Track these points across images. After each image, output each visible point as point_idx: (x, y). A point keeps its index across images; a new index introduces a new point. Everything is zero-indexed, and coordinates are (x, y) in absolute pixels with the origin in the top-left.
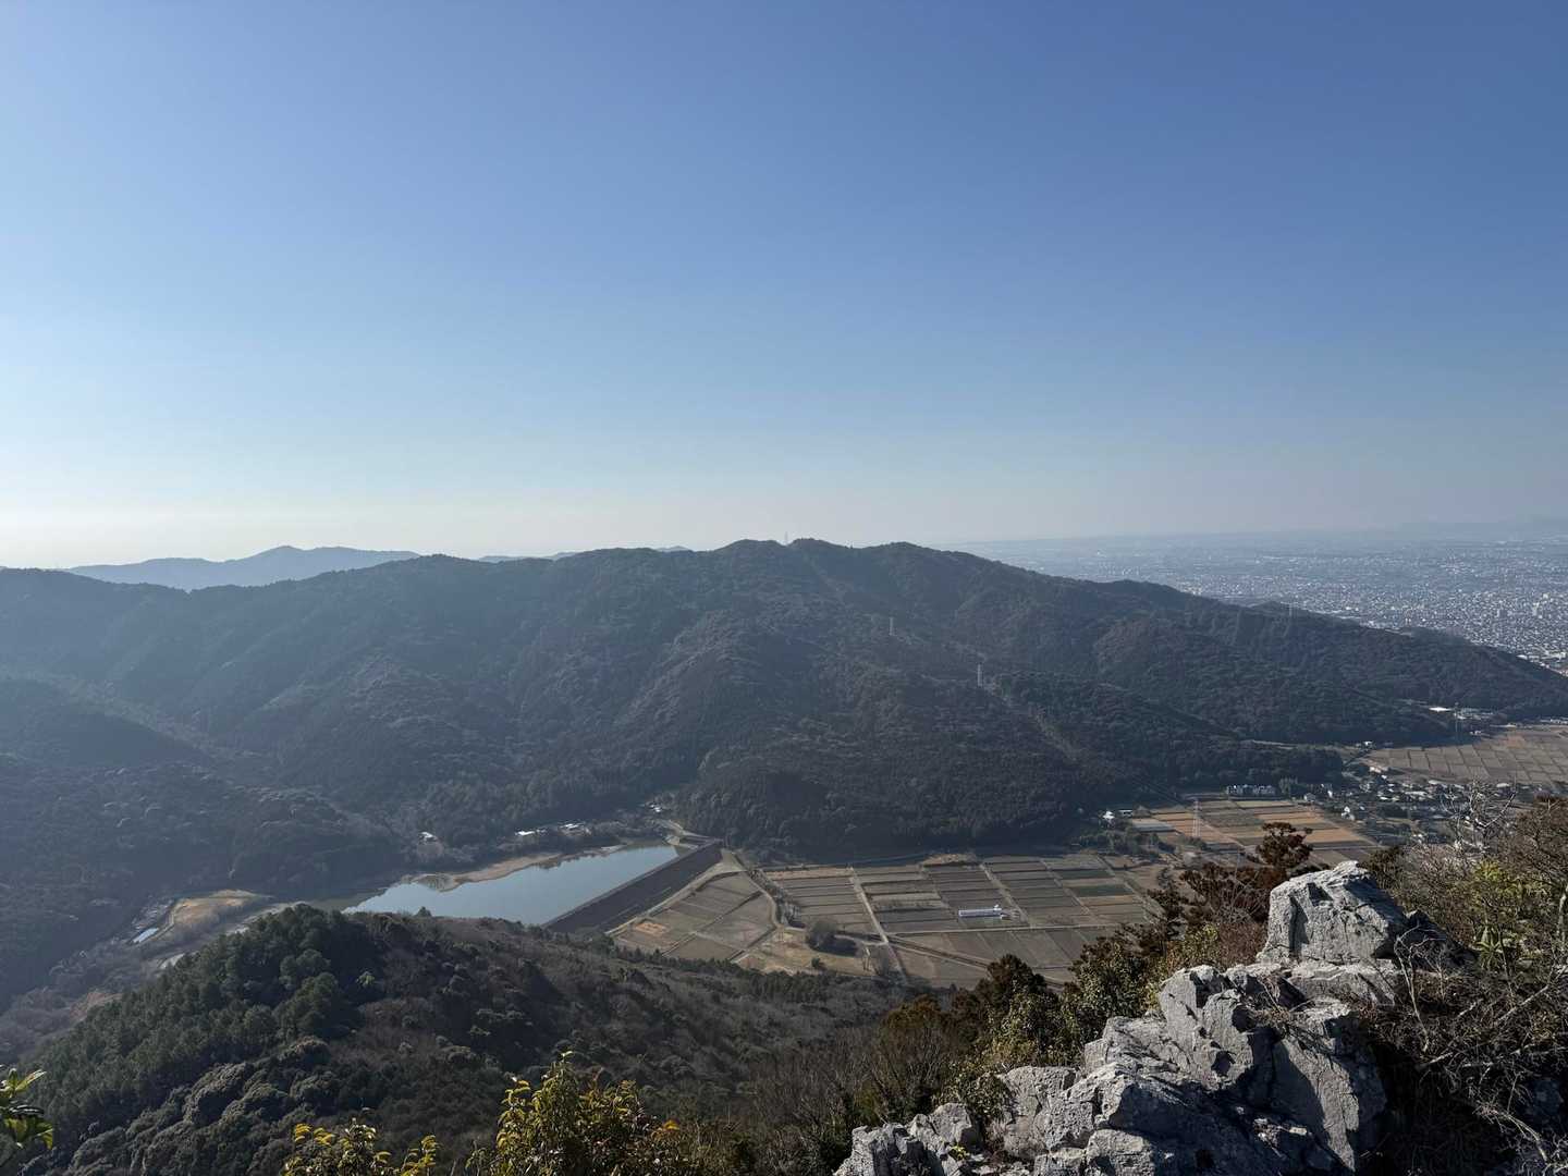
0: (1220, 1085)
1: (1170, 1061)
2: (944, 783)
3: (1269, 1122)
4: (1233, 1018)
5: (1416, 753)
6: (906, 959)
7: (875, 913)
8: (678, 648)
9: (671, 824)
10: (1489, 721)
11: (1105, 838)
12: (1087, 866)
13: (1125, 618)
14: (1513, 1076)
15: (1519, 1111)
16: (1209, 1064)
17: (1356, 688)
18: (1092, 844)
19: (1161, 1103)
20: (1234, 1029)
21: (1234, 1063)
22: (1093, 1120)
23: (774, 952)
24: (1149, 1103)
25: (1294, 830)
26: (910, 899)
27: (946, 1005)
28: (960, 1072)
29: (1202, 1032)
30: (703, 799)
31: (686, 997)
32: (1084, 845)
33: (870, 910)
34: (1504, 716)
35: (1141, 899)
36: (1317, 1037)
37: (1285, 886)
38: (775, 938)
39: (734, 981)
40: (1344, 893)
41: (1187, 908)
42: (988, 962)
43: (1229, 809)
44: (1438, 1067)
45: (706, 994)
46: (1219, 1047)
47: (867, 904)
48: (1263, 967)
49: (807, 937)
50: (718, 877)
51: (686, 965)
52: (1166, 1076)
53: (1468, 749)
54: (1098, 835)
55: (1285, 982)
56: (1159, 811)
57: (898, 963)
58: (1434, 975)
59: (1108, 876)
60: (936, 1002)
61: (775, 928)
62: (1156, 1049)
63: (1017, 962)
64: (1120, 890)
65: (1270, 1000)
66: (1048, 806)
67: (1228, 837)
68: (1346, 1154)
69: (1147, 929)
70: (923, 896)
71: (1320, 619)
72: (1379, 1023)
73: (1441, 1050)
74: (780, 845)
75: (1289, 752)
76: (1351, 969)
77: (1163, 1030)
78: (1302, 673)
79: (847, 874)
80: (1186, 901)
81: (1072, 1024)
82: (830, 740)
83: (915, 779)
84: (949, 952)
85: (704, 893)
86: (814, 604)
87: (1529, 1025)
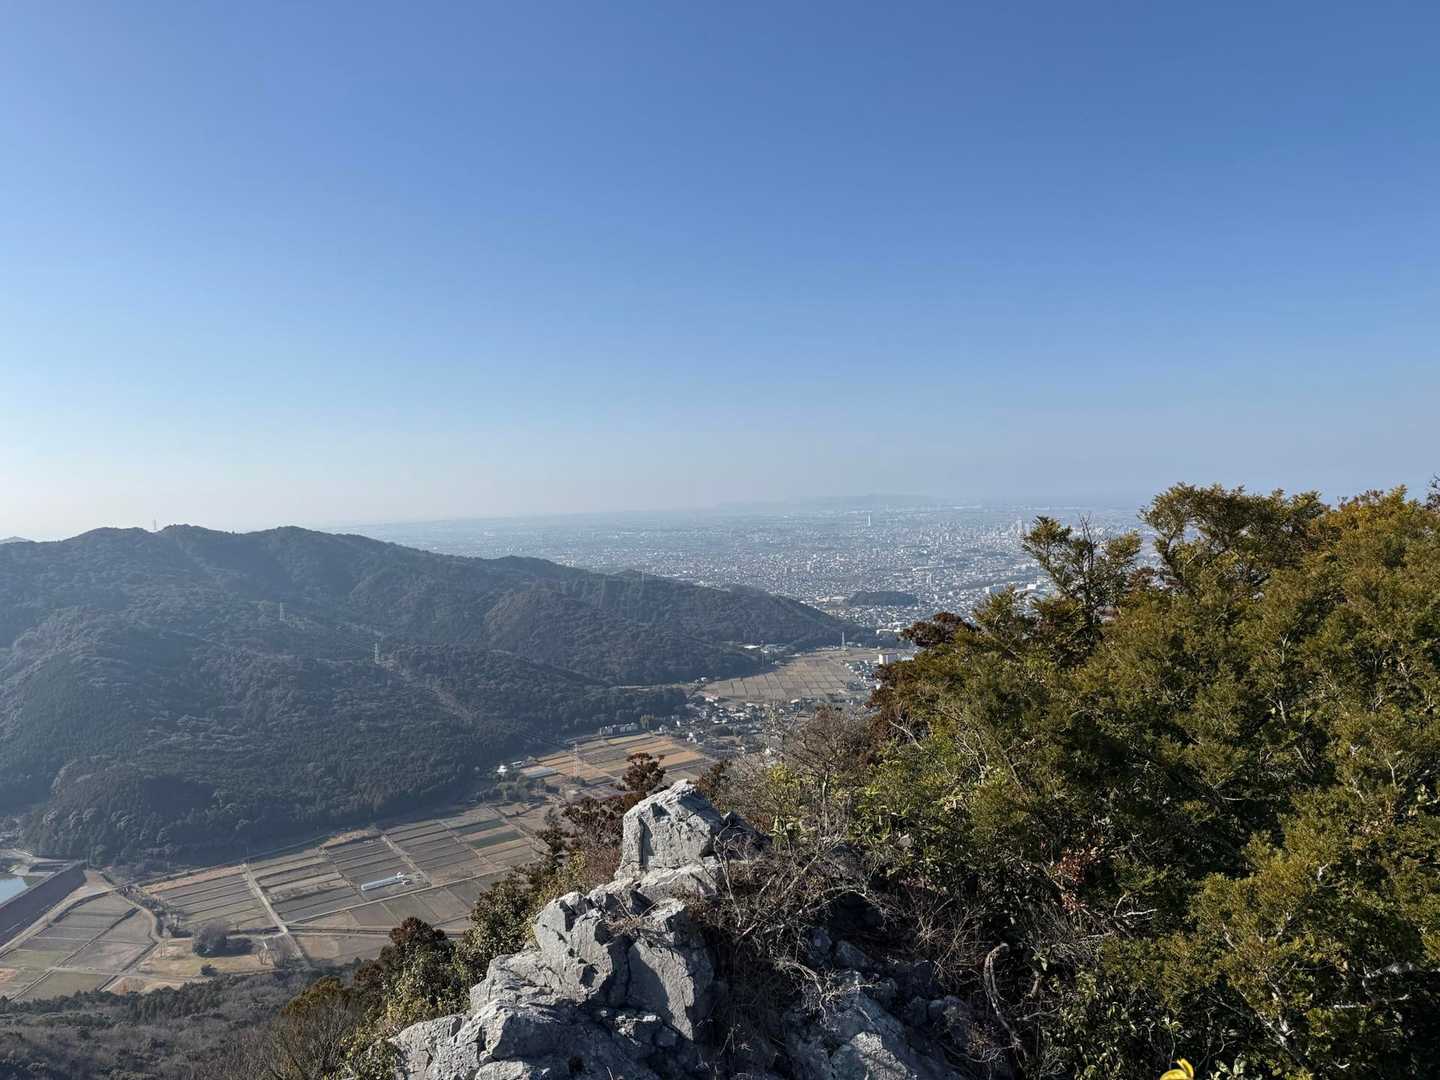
0: (587, 995)
1: (546, 986)
2: (342, 764)
3: (627, 1017)
4: (596, 934)
5: (736, 682)
6: (307, 943)
7: (272, 905)
8: (17, 652)
9: (16, 853)
10: (783, 653)
11: (499, 790)
12: (483, 819)
13: (511, 590)
14: (798, 932)
15: (804, 961)
16: (578, 980)
17: (693, 635)
18: (488, 798)
19: (538, 1026)
20: (597, 943)
21: (597, 973)
22: (478, 1057)
23: (154, 969)
24: (528, 1028)
25: (651, 758)
26: (308, 885)
27: (349, 981)
28: (352, 1045)
29: (571, 953)
30: (59, 819)
31: (44, 1042)
32: (480, 800)
33: (267, 904)
34: (793, 648)
35: (532, 840)
36: (660, 934)
37: (635, 809)
38: (156, 954)
39: (107, 1010)
40: (678, 807)
41: (568, 841)
42: (390, 928)
43: (602, 747)
44: (747, 938)
45: (72, 1031)
46: (585, 962)
47: (263, 898)
48: (619, 884)
49: (194, 945)
50: (82, 902)
51: (43, 1006)
52: (542, 1000)
53: (771, 676)
54: (494, 788)
55: (636, 893)
56: (543, 758)
57: (299, 950)
58: (742, 862)
59: (503, 825)
60: (338, 980)
61: (156, 943)
62: (532, 978)
63: (418, 923)
64: (514, 836)
65: (624, 912)
66: (446, 770)
67: (602, 772)
68: (686, 1027)
69: (535, 867)
70: (322, 878)
71: (665, 581)
72: (706, 912)
73: (749, 923)
74: (160, 855)
75: (647, 693)
76: (684, 870)
77: (539, 958)
78: (654, 626)
79: (241, 871)
80: (567, 835)
81: (463, 971)
82: (214, 736)
83: (312, 764)
84: (352, 927)
85: (62, 923)
86: (192, 594)
87: (805, 888)
